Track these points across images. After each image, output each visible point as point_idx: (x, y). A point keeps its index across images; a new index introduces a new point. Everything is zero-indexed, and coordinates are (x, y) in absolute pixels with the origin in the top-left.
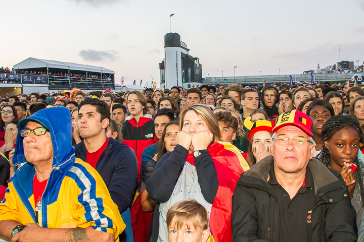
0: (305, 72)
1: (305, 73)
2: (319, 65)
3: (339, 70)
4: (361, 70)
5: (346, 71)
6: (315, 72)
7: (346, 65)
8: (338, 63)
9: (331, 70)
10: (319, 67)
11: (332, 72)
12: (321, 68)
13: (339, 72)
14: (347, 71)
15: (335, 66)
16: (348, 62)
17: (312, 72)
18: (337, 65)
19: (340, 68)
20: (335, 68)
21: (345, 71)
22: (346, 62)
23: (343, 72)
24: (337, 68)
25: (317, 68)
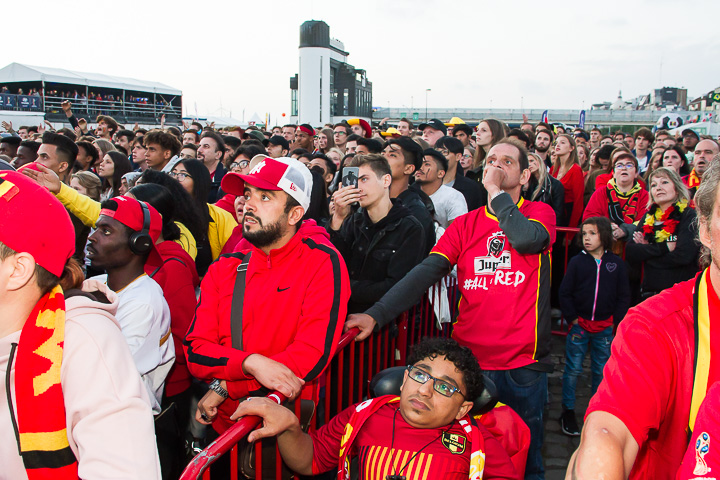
0: (595, 106)
1: (594, 108)
2: (620, 93)
3: (657, 104)
4: (697, 106)
5: (670, 107)
6: (612, 107)
7: (670, 95)
8: (656, 91)
9: (641, 103)
10: (620, 97)
11: (643, 108)
12: (624, 99)
13: (656, 109)
14: (672, 107)
15: (649, 95)
16: (675, 90)
17: (607, 106)
18: (653, 94)
19: (659, 100)
20: (649, 101)
21: (668, 107)
22: (672, 89)
23: (663, 109)
24: (653, 100)
25: (616, 99)
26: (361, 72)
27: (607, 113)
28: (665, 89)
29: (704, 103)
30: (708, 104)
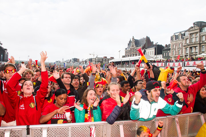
1: (56, 62)
4: (83, 63)
7: (76, 60)
9: (69, 61)
11: (69, 63)
12: (64, 60)
13: (73, 63)
14: (77, 63)
15: (71, 60)
17: (60, 62)
18: (72, 60)
19: (73, 61)
22: (76, 59)
23: (75, 63)
24: (72, 61)
25: (62, 60)
26: (6, 49)
27: (60, 64)
28: (75, 58)
29: (85, 62)
30: (86, 63)
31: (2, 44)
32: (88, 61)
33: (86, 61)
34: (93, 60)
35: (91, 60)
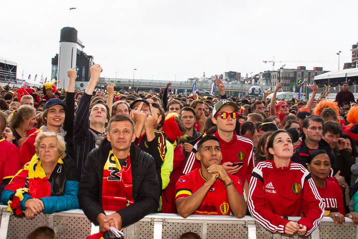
0: (190, 79)
1: (189, 81)
2: (204, 73)
3: (226, 80)
4: (249, 82)
6: (199, 80)
7: (233, 76)
8: (226, 73)
10: (204, 75)
12: (206, 76)
13: (226, 83)
14: (235, 82)
15: (222, 75)
16: (235, 73)
17: (197, 80)
18: (224, 75)
19: (227, 78)
20: (222, 78)
21: (232, 81)
22: (233, 72)
23: (230, 83)
24: (224, 78)
25: (202, 76)
26: (91, 57)
28: (231, 72)
29: (253, 80)
30: (256, 81)
31: (83, 47)
32: (261, 77)
33: (257, 77)
34: (272, 74)
35: (267, 75)
